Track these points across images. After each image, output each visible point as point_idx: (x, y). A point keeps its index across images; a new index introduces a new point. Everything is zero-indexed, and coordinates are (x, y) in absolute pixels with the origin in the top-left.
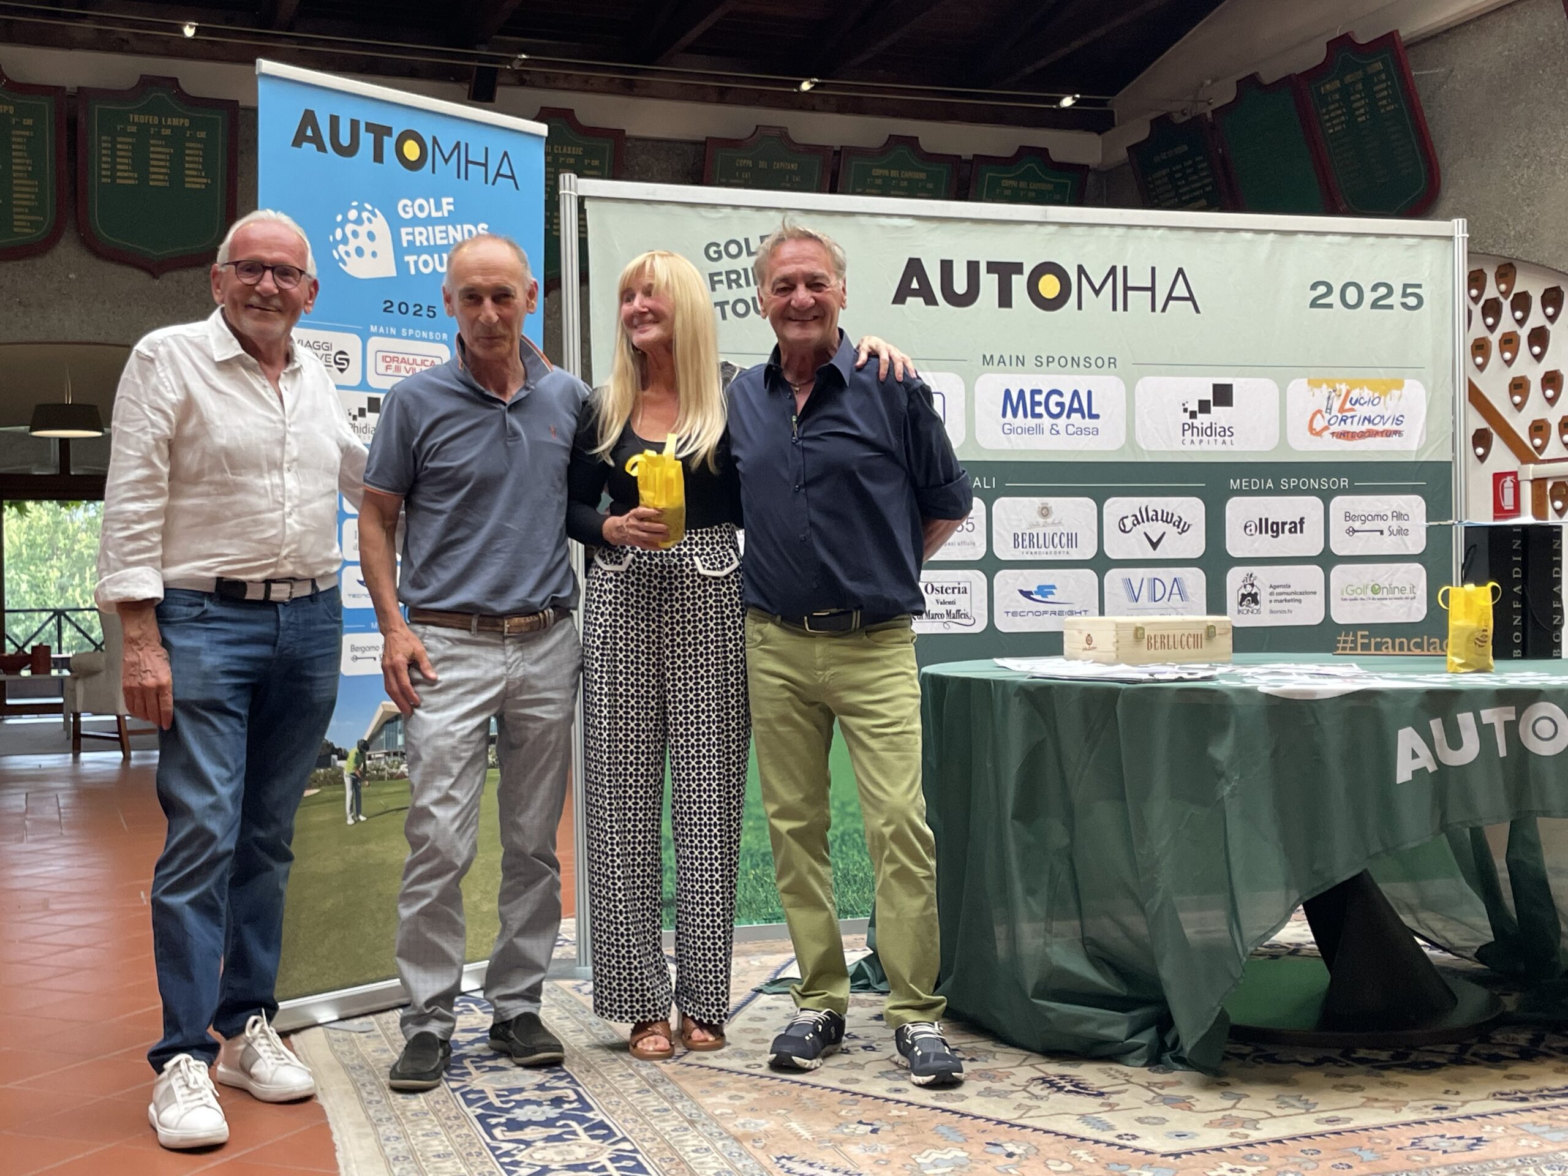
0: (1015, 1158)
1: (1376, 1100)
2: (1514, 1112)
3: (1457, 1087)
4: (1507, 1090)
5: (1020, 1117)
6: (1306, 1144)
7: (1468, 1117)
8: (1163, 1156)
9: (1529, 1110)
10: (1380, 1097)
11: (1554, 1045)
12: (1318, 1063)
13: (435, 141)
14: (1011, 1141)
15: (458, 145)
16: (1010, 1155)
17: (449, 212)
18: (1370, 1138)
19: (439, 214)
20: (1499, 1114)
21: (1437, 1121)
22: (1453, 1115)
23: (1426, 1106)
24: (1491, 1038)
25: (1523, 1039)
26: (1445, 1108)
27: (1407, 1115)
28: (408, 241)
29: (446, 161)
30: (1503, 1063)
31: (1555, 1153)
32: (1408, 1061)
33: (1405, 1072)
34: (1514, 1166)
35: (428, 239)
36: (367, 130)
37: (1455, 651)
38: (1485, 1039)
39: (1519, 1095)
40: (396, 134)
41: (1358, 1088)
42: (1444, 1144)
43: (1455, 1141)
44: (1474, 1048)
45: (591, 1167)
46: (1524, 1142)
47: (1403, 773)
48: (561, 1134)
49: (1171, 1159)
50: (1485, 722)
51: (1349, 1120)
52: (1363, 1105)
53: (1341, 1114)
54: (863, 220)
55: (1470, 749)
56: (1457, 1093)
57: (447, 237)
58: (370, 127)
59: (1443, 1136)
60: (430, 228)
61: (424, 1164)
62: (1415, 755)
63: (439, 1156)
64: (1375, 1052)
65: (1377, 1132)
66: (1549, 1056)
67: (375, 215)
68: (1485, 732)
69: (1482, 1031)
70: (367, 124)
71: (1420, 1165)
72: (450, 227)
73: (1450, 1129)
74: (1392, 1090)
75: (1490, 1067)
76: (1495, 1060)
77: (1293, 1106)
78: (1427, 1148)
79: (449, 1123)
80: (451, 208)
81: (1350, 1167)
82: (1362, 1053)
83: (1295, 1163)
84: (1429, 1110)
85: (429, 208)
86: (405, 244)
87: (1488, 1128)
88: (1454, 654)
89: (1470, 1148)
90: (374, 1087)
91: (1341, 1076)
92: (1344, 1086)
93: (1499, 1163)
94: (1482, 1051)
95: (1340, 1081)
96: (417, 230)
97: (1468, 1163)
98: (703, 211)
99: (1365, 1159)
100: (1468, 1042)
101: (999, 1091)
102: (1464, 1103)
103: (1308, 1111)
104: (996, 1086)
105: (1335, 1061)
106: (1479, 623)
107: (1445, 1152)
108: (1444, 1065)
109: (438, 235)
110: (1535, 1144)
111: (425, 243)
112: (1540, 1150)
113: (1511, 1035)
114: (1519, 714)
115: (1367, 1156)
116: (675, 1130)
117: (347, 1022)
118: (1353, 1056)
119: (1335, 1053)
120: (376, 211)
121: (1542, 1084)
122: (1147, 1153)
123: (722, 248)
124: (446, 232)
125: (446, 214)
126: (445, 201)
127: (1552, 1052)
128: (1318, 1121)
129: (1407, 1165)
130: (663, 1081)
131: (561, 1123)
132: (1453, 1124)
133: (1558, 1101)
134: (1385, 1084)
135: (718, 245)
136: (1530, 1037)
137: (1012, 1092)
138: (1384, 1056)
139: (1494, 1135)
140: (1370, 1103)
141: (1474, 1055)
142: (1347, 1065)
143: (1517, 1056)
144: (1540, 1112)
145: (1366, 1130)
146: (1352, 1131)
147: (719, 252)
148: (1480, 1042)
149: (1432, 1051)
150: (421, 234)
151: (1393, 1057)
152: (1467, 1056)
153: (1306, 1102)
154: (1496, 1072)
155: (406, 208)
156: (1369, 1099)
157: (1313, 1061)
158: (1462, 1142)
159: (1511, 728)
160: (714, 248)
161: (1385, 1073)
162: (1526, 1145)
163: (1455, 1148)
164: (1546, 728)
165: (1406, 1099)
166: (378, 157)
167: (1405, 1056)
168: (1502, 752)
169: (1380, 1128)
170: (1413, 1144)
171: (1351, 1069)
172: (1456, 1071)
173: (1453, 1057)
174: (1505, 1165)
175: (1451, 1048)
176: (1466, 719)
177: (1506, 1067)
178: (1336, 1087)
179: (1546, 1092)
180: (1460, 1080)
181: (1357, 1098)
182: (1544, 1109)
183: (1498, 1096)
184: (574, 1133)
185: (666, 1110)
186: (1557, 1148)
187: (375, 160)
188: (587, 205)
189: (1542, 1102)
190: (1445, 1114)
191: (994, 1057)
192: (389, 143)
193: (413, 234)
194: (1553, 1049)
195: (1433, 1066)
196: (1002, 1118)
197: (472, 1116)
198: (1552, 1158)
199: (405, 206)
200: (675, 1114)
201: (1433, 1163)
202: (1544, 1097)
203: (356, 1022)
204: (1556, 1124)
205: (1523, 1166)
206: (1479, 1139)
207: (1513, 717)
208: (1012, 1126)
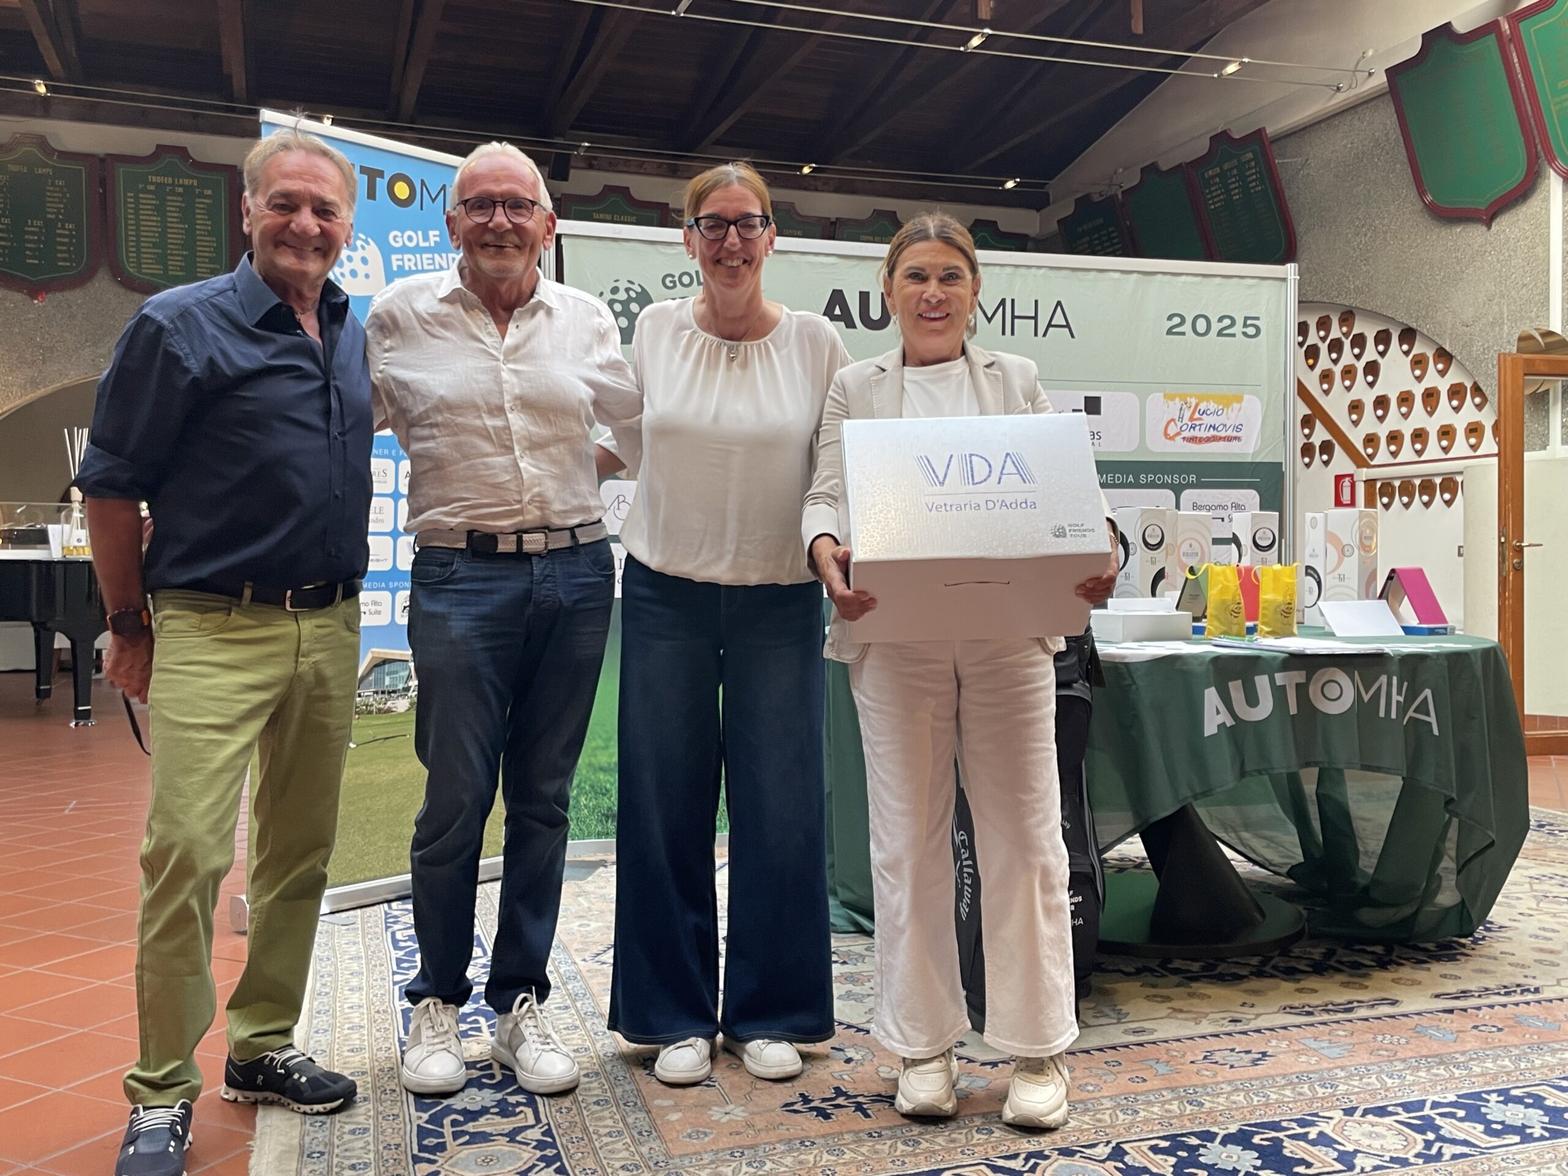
0: (852, 1064)
1: (1181, 1011)
2: (1299, 1027)
3: (1250, 999)
4: (1296, 1004)
5: (868, 1022)
6: (1110, 1055)
7: (1258, 1031)
8: (983, 1064)
9: (1312, 1025)
10: (1185, 1009)
11: (1345, 959)
12: (1139, 972)
13: (423, 183)
14: (854, 1046)
15: (444, 188)
16: (848, 1061)
17: (436, 242)
18: (1168, 1050)
19: (426, 244)
20: (1285, 1028)
21: (1230, 1034)
22: (1246, 1027)
23: (1224, 1019)
24: (1290, 951)
25: (1317, 953)
26: (1240, 1021)
27: (1206, 1028)
28: (398, 266)
29: (433, 200)
30: (1298, 977)
31: (1330, 1070)
32: (1216, 972)
33: (1211, 983)
34: (1291, 1083)
35: (416, 265)
36: (361, 172)
37: (1266, 620)
38: (1285, 953)
39: (1307, 1009)
40: (387, 177)
41: (1167, 999)
42: (1233, 1058)
43: (1243, 1055)
44: (1273, 962)
45: (478, 1066)
46: (1303, 1058)
47: (1210, 728)
48: (466, 1031)
49: (989, 1067)
50: (1278, 684)
51: (1153, 1031)
52: (1168, 1017)
53: (1146, 1025)
54: (795, 257)
55: (1265, 708)
56: (1253, 1006)
57: (434, 263)
58: (363, 170)
59: (1232, 1050)
60: (418, 256)
61: (336, 1058)
62: (1218, 712)
63: (352, 1051)
64: (1189, 962)
65: (1175, 1044)
66: (1339, 971)
67: (368, 243)
68: (1279, 693)
69: (1284, 945)
70: (361, 167)
71: (1208, 1081)
72: (436, 256)
73: (1239, 1043)
74: (1196, 1001)
75: (1285, 980)
76: (1290, 973)
77: (1107, 1016)
78: (1216, 1063)
79: (377, 1016)
80: (438, 239)
81: (1145, 1080)
82: (1177, 964)
83: (1096, 1075)
84: (1225, 1022)
85: (418, 239)
86: (395, 268)
87: (1274, 1043)
88: (1264, 623)
89: (1255, 1063)
90: (330, 979)
91: (1154, 986)
92: (1155, 996)
93: (1278, 1079)
94: (1283, 964)
95: (1154, 991)
96: (406, 257)
97: (1251, 1079)
98: (660, 248)
99: (1161, 1071)
100: (1271, 955)
101: (858, 994)
102: (1258, 1016)
103: (1119, 1022)
104: (857, 989)
105: (1151, 971)
106: (1285, 597)
107: (1232, 1067)
108: (1245, 977)
109: (425, 262)
110: (1313, 1060)
111: (413, 268)
112: (1316, 1067)
113: (1308, 949)
114: (1309, 679)
115: (1162, 1069)
116: (567, 1028)
117: (337, 915)
118: (1170, 966)
119: (1154, 964)
120: (369, 240)
121: (1327, 999)
122: (970, 1061)
123: (676, 279)
124: (433, 259)
125: (432, 244)
126: (431, 233)
127: (1341, 967)
128: (1125, 1032)
129: (1196, 1080)
130: (576, 978)
131: (473, 1018)
132: (1243, 1037)
133: (1340, 1016)
134: (1191, 995)
135: (673, 276)
136: (1323, 950)
137: (869, 995)
138: (1196, 966)
139: (1279, 1050)
140: (1174, 1014)
141: (1274, 967)
142: (1163, 976)
143: (1310, 969)
144: (1321, 1027)
145: (1166, 1042)
146: (1154, 1043)
147: (674, 282)
148: (1279, 955)
149: (1236, 963)
150: (409, 260)
151: (1203, 969)
152: (1268, 969)
153: (1119, 1012)
154: (1288, 986)
155: (396, 238)
156: (1175, 1010)
157: (1133, 970)
158: (1248, 1058)
159: (1302, 690)
160: (669, 279)
161: (1194, 985)
162: (1305, 1062)
163: (1241, 1063)
164: (1333, 691)
165: (1208, 1010)
166: (372, 195)
167: (1215, 967)
168: (1293, 710)
169: (1179, 1040)
170: (1205, 1058)
171: (1165, 980)
172: (1254, 984)
173: (1254, 970)
174: (1283, 1082)
175: (1255, 961)
176: (1262, 682)
177: (1298, 981)
178: (1148, 997)
179: (1330, 1007)
180: (1255, 992)
181: (1163, 1009)
182: (1325, 1024)
183: (1288, 1010)
184: (479, 1030)
185: (567, 1008)
186: (1331, 1066)
187: (369, 198)
188: (563, 241)
189: (1326, 1017)
190: (1239, 1027)
191: (863, 962)
192: (381, 184)
193: (402, 260)
194: (1342, 963)
195: (1237, 978)
196: (853, 1022)
197: (399, 1009)
198: (1326, 1075)
199: (395, 237)
200: (573, 1011)
201: (1220, 1079)
202: (1328, 1011)
203: (344, 915)
204: (1335, 1039)
205: (1299, 1083)
206: (1264, 1054)
207: (1303, 681)
208: (859, 1030)
